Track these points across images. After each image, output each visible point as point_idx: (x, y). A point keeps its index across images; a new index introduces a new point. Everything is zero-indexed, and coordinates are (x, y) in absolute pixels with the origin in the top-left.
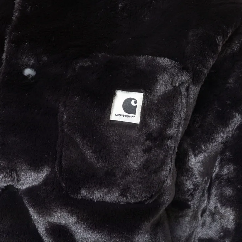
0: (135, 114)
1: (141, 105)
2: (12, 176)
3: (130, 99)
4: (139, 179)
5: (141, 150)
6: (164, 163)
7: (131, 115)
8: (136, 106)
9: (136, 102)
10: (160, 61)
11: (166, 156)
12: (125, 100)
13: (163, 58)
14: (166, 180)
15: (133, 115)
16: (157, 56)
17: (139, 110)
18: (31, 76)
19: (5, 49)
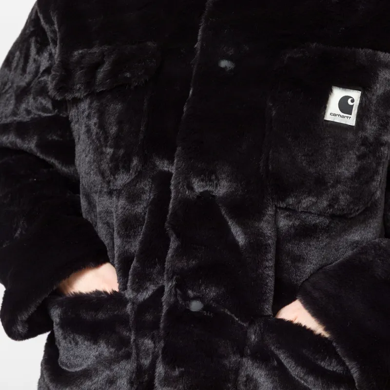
0: (351, 115)
1: (358, 104)
2: (210, 180)
3: (347, 97)
4: (349, 189)
5: (355, 156)
6: (376, 172)
7: (347, 115)
8: (353, 105)
9: (353, 101)
10: (382, 56)
11: (378, 164)
12: (342, 98)
13: (384, 53)
14: (376, 191)
15: (349, 116)
16: (378, 50)
17: (355, 110)
18: (230, 68)
19: (199, 38)
